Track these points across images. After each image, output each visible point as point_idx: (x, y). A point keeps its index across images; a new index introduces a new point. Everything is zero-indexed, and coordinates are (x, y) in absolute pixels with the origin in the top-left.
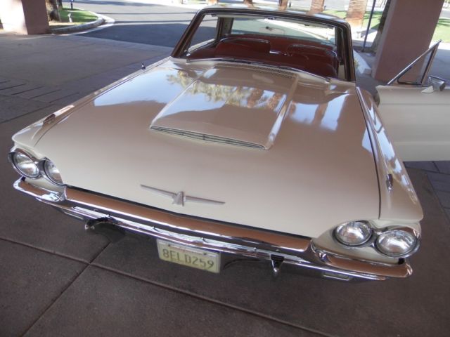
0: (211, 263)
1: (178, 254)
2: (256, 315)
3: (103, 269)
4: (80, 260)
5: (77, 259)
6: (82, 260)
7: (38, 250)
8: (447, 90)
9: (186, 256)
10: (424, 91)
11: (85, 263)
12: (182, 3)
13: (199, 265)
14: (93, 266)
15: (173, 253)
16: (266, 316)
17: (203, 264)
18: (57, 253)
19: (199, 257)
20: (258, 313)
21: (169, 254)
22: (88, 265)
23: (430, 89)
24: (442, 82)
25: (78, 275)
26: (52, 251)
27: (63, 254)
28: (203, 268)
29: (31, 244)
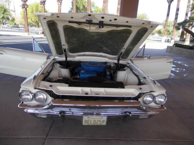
0: (103, 121)
1: (91, 121)
2: (119, 140)
3: (53, 138)
4: (42, 137)
5: (40, 137)
6: (43, 137)
7: (20, 138)
8: (151, 58)
9: (94, 120)
10: (145, 59)
11: (45, 138)
12: (29, 35)
13: (99, 123)
14: (49, 138)
15: (89, 121)
16: (122, 139)
17: (100, 122)
18: (29, 137)
19: (99, 120)
20: (119, 139)
21: (87, 122)
22: (46, 138)
23: (146, 58)
24: (149, 56)
25: (44, 143)
26: (27, 137)
27: (33, 137)
28: (100, 124)
29: (15, 136)
